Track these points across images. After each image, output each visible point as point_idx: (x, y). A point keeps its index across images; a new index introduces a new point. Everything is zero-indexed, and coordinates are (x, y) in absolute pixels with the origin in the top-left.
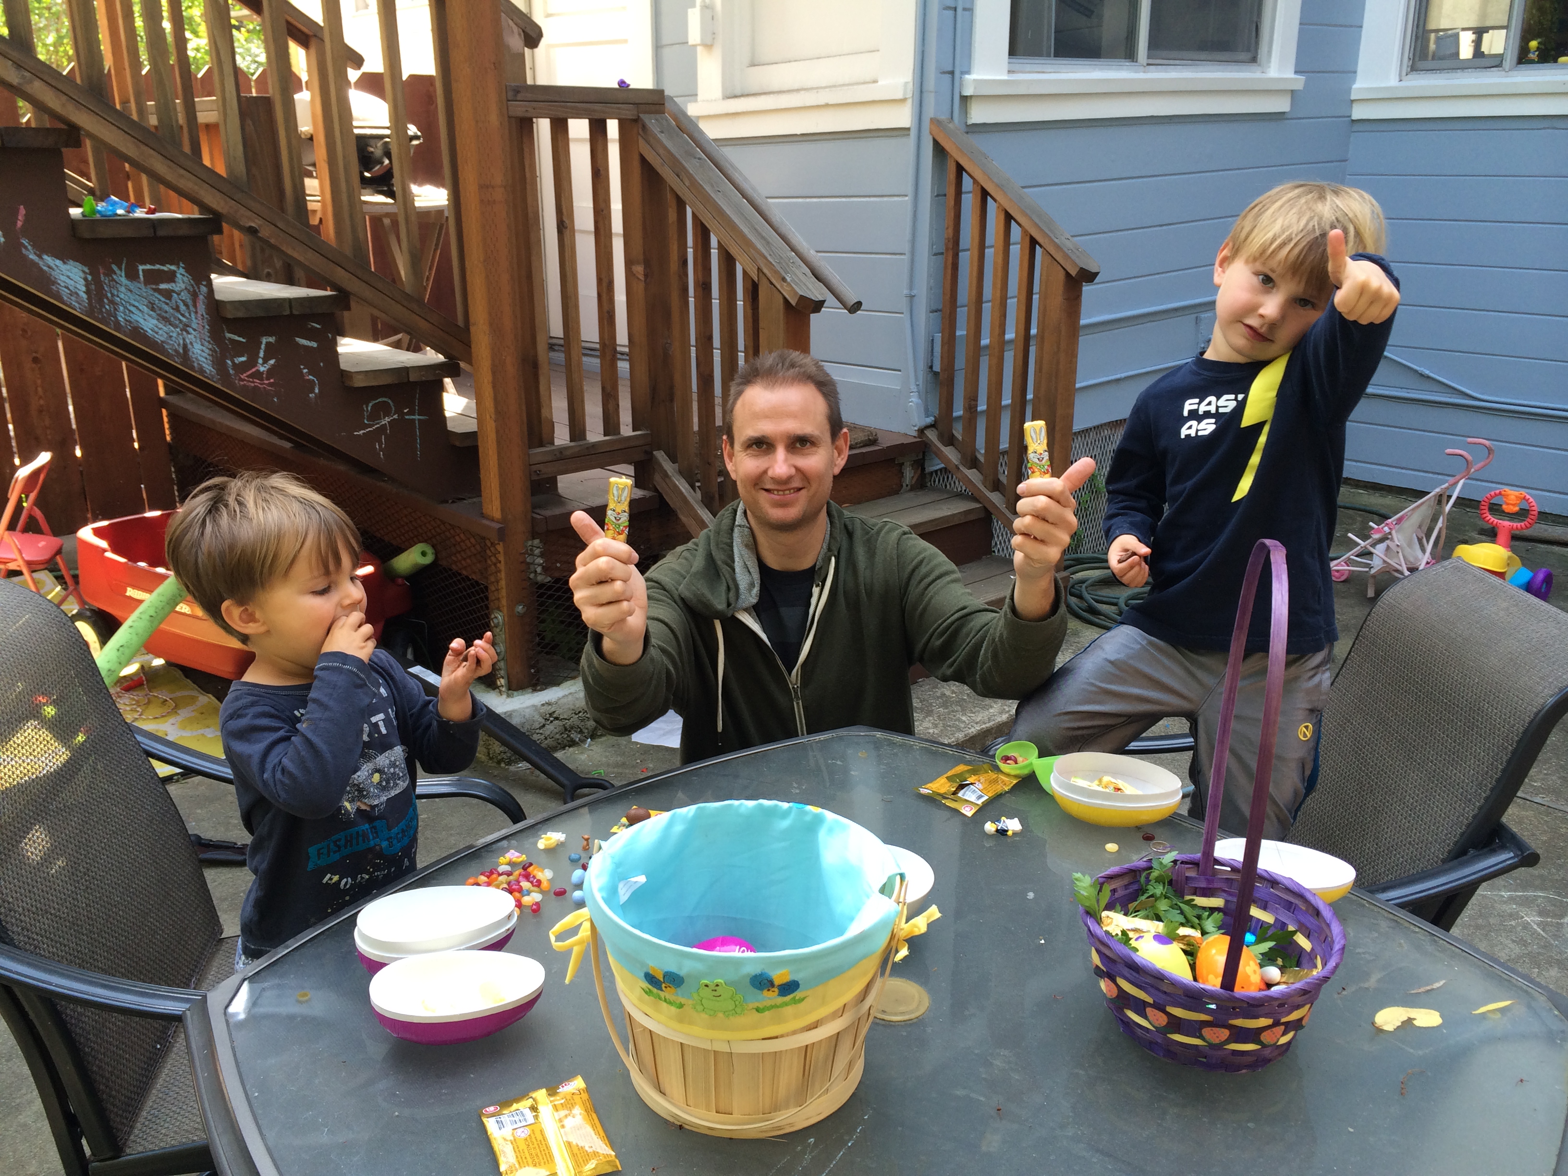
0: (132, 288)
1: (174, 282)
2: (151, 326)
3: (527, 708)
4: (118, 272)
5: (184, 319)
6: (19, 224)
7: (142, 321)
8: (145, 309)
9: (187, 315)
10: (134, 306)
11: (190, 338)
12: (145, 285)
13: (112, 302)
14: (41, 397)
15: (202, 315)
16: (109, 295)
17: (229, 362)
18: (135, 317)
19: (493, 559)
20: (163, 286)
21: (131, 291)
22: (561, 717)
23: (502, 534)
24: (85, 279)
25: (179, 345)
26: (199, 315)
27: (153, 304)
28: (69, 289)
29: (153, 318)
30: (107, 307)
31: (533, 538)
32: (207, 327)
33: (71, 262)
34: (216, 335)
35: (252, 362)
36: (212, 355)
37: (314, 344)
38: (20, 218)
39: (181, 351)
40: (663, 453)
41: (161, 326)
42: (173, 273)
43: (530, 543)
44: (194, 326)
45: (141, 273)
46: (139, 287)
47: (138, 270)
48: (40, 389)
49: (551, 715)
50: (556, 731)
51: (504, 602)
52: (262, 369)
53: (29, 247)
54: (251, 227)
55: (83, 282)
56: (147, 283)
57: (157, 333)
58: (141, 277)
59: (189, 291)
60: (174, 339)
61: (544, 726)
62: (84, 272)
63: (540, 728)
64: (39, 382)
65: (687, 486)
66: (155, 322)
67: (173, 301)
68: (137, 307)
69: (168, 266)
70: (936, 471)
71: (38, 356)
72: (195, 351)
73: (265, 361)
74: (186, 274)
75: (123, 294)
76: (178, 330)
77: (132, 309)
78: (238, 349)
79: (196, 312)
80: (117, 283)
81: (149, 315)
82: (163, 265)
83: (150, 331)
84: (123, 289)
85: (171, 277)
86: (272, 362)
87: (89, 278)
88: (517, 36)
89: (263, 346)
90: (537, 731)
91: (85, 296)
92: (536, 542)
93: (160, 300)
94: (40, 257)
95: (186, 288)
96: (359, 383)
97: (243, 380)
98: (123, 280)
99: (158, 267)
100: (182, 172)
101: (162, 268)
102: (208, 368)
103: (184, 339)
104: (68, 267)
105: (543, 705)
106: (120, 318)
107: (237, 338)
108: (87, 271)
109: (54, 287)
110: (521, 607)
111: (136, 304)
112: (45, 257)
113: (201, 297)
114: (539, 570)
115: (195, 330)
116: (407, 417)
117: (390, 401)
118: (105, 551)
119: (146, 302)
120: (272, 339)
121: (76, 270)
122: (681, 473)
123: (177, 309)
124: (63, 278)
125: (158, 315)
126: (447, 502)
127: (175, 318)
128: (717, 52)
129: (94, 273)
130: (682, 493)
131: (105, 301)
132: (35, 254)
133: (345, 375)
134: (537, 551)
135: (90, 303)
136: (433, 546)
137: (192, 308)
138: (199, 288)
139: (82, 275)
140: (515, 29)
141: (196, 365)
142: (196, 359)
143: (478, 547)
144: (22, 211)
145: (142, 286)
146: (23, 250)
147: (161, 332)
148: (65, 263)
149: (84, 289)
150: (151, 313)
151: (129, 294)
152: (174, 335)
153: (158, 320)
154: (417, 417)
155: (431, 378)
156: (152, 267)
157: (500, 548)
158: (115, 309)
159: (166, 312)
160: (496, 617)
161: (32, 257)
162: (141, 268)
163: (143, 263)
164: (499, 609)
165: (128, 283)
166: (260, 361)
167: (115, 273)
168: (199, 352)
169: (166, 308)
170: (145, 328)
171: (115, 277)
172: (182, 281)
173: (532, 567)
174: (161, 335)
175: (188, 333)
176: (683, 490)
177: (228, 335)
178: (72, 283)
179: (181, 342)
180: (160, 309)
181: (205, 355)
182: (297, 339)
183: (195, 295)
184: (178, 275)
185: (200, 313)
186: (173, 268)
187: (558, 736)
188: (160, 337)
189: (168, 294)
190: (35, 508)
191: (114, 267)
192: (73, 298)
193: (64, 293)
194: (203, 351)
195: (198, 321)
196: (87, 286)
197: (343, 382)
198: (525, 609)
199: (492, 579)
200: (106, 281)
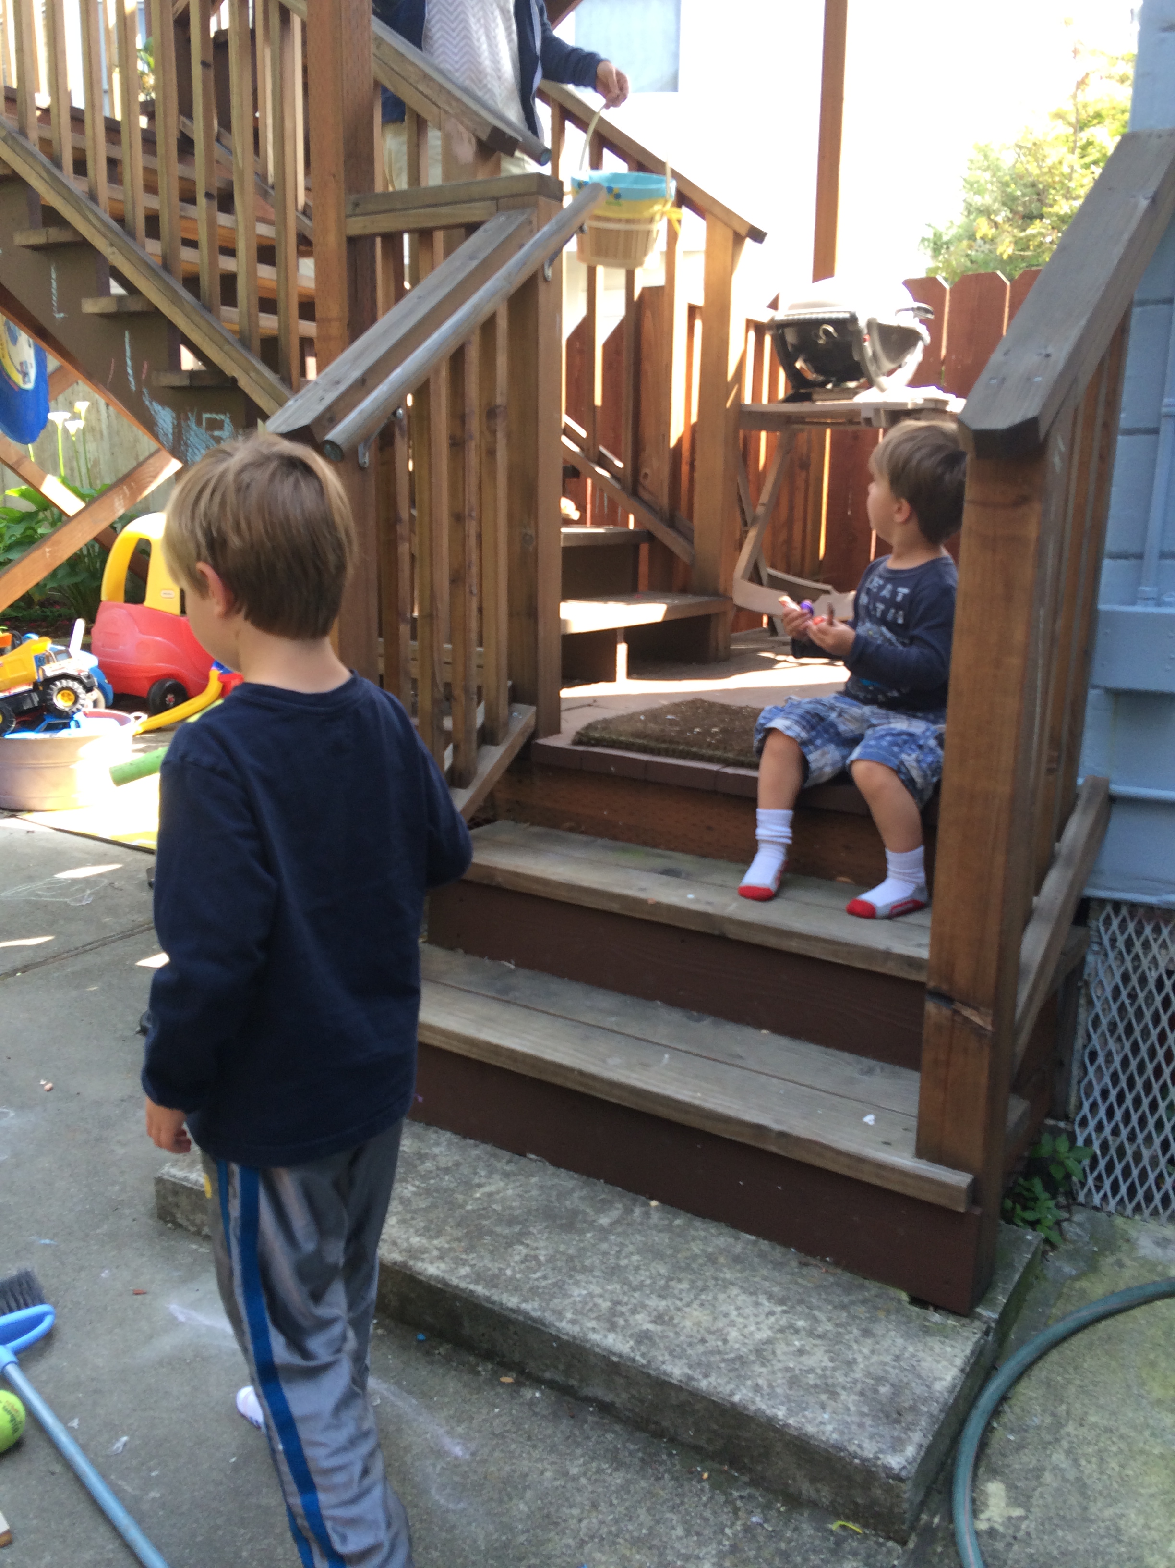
1: (223, 430)
4: (191, 418)
6: (144, 375)
13: (186, 444)
16: (185, 437)
20: (217, 433)
24: (173, 423)
28: (164, 431)
30: (182, 448)
33: (169, 409)
38: (144, 371)
42: (222, 422)
45: (204, 420)
46: (202, 431)
47: (203, 418)
53: (147, 395)
55: (172, 425)
56: (207, 430)
58: (204, 423)
62: (173, 416)
69: (220, 415)
74: (230, 423)
75: (192, 437)
80: (190, 428)
82: (217, 414)
84: (193, 433)
85: (219, 425)
87: (175, 422)
91: (170, 436)
94: (151, 403)
98: (193, 426)
99: (214, 416)
101: (218, 417)
104: (165, 412)
108: (175, 416)
109: (155, 429)
112: (154, 403)
121: (169, 415)
124: (161, 421)
129: (178, 418)
131: (182, 443)
132: (149, 400)
135: (173, 443)
139: (172, 420)
144: (146, 366)
145: (203, 431)
146: (144, 397)
148: (163, 409)
149: (171, 431)
151: (196, 434)
156: (211, 416)
158: (187, 450)
161: (147, 403)
162: (204, 416)
163: (206, 412)
165: (196, 429)
167: (189, 420)
171: (189, 422)
172: (227, 430)
178: (166, 425)
184: (225, 424)
186: (222, 417)
191: (190, 414)
192: (165, 439)
193: (160, 433)
196: (173, 428)
200: (184, 424)
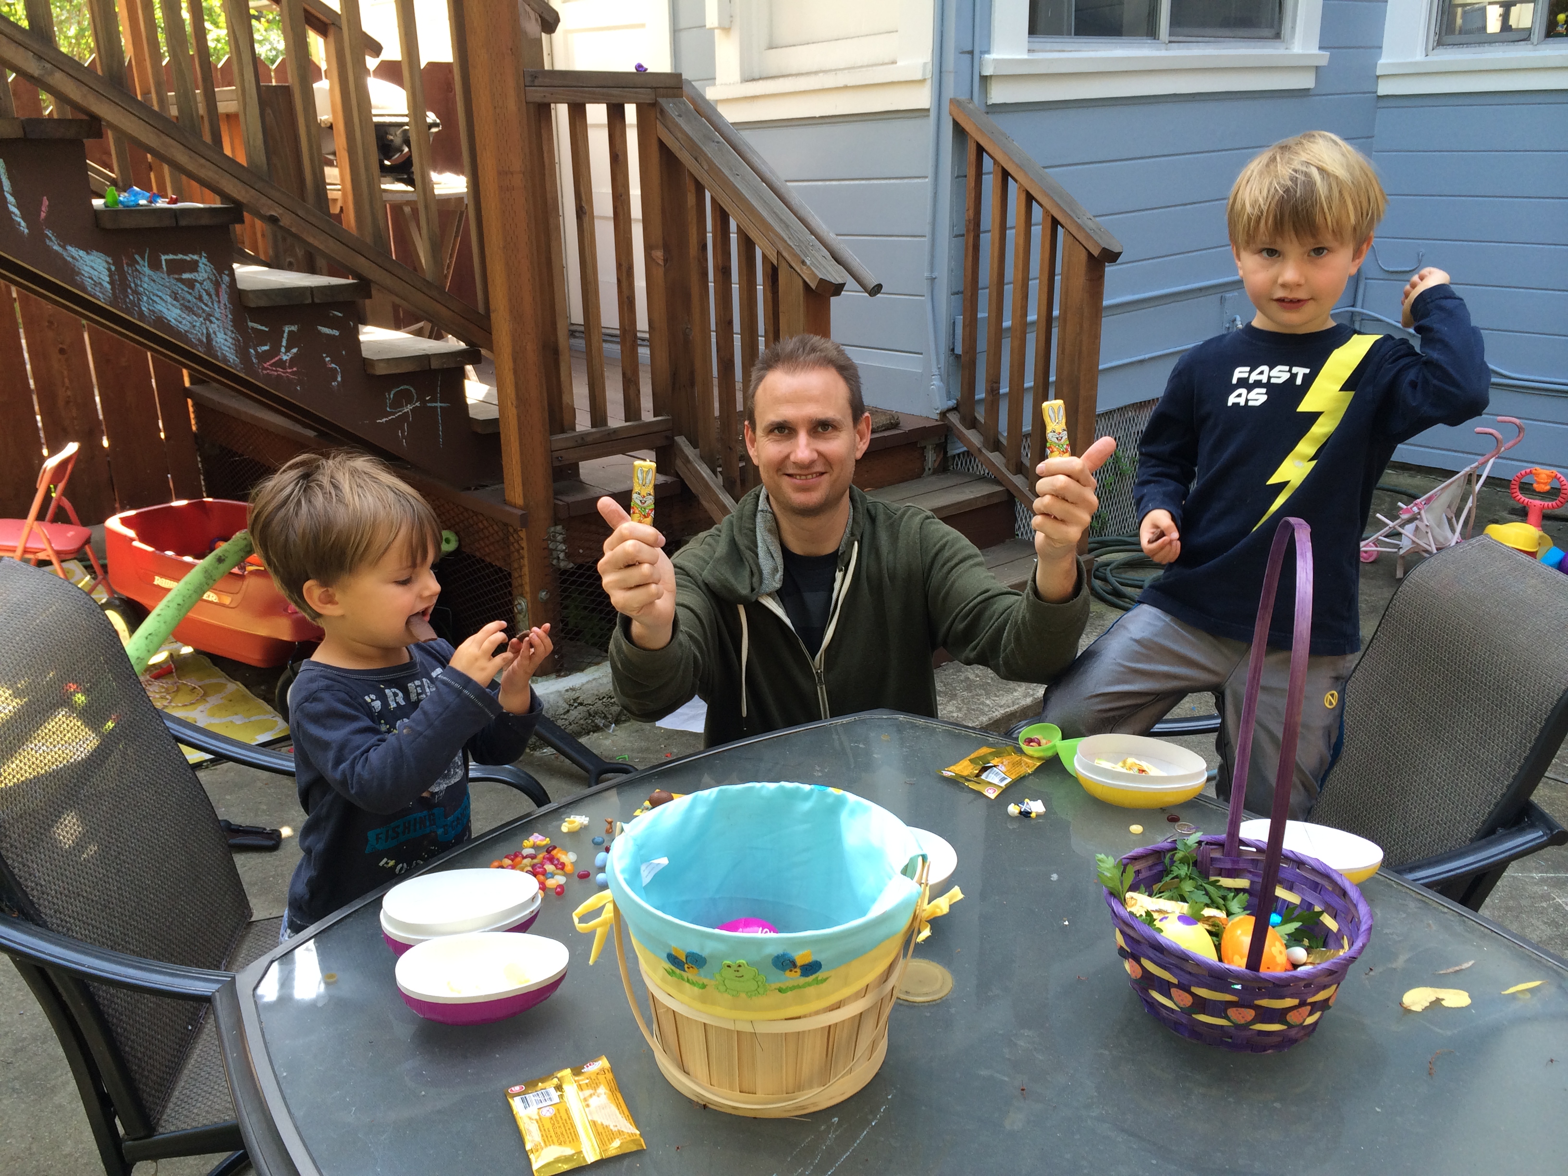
0: (155, 278)
1: (197, 271)
2: (175, 316)
3: (551, 693)
4: (141, 262)
5: (207, 309)
6: (43, 215)
7: (165, 311)
8: (169, 299)
9: (210, 304)
10: (157, 296)
11: (213, 327)
12: (168, 275)
13: (135, 292)
14: (67, 388)
15: (225, 305)
16: (133, 285)
17: (252, 351)
18: (159, 307)
19: (515, 545)
20: (186, 276)
21: (154, 281)
22: (585, 702)
23: (525, 521)
24: (109, 270)
25: (202, 334)
26: (222, 305)
27: (176, 294)
28: (92, 279)
29: (176, 308)
30: (131, 297)
31: (556, 525)
32: (230, 316)
33: (95, 253)
34: (238, 325)
35: (275, 350)
36: (235, 345)
37: (336, 333)
38: (43, 209)
39: (205, 340)
40: (684, 439)
41: (184, 315)
42: (196, 263)
43: (552, 529)
44: (217, 315)
45: (164, 263)
46: (162, 277)
47: (161, 261)
48: (66, 380)
49: (575, 700)
50: (580, 716)
51: (527, 588)
52: (285, 358)
53: (53, 238)
54: (272, 216)
55: (108, 273)
56: (169, 273)
57: (180, 323)
58: (164, 266)
59: (211, 280)
60: (197, 328)
61: (568, 711)
62: (107, 262)
63: (565, 714)
64: (65, 373)
65: (709, 471)
66: (178, 311)
67: (196, 291)
68: (161, 298)
69: (190, 255)
70: (959, 455)
71: (65, 347)
72: (218, 340)
73: (288, 349)
74: (208, 264)
75: (146, 284)
76: (201, 319)
77: (155, 298)
78: (262, 339)
79: (219, 302)
80: (140, 273)
81: (173, 305)
82: (186, 255)
83: (173, 321)
84: (146, 279)
85: (193, 267)
86: (295, 350)
87: (113, 268)
88: (534, 21)
89: (285, 335)
90: (562, 717)
91: (109, 286)
92: (559, 528)
93: (183, 290)
94: (64, 248)
95: (209, 278)
96: (381, 370)
97: (267, 369)
98: (147, 270)
99: (180, 256)
100: (203, 161)
101: (185, 257)
102: (232, 357)
103: (207, 329)
104: (92, 258)
105: (567, 691)
106: (144, 308)
107: (260, 327)
108: (110, 260)
109: (78, 278)
110: (544, 594)
111: (160, 294)
112: (69, 248)
113: (224, 286)
114: (562, 556)
115: (218, 319)
116: (429, 405)
117: (412, 389)
118: (132, 540)
119: (169, 292)
120: (294, 328)
121: (99, 260)
122: (702, 458)
123: (200, 298)
124: (87, 269)
125: (181, 304)
126: (469, 489)
127: (199, 308)
128: (735, 36)
129: (117, 263)
130: (703, 478)
131: (129, 291)
132: (59, 244)
133: (367, 363)
134: (559, 538)
135: (114, 294)
136: (457, 533)
137: (214, 297)
138: (221, 277)
139: (106, 266)
140: (532, 14)
141: (219, 354)
142: (220, 348)
143: (500, 533)
144: (46, 202)
145: (165, 276)
146: (47, 241)
147: (184, 322)
148: (88, 253)
149: (108, 279)
150: (175, 302)
151: (152, 284)
152: (198, 324)
153: (181, 309)
154: (439, 404)
155: (453, 365)
156: (175, 257)
157: (523, 534)
158: (139, 299)
159: (189, 302)
160: (520, 604)
161: (56, 248)
162: (163, 258)
163: (164, 253)
164: (522, 595)
165: (151, 273)
166: (283, 350)
167: (138, 263)
168: (222, 341)
169: (189, 297)
170: (169, 318)
171: (138, 267)
172: (204, 271)
173: (554, 553)
174: (185, 325)
175: (211, 322)
176: (704, 475)
177: (250, 324)
178: (96, 273)
179: (205, 331)
180: (184, 299)
181: (228, 344)
182: (319, 328)
183: (217, 285)
184: (200, 265)
185: (222, 302)
186: (196, 257)
187: (582, 722)
188: (183, 328)
189: (191, 284)
190: (63, 498)
191: (137, 257)
192: (98, 289)
193: (88, 283)
194: (226, 340)
195: (221, 310)
196: (110, 276)
197: (365, 371)
198: (548, 596)
199: (516, 565)
200: (130, 272)
